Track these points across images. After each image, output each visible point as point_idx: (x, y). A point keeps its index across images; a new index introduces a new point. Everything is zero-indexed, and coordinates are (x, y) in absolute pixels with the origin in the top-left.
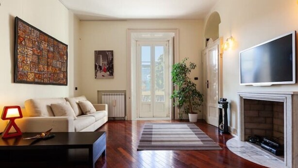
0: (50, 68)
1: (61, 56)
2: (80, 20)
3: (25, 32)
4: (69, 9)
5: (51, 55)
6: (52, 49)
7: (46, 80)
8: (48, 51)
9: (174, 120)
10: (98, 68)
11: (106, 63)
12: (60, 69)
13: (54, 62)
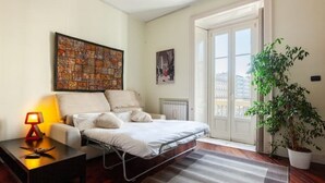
0: (98, 76)
1: (114, 63)
2: (147, 22)
3: (65, 45)
4: (128, 14)
5: (98, 63)
6: (101, 57)
7: (92, 88)
8: (96, 59)
9: (261, 154)
10: (159, 72)
11: (166, 65)
12: (112, 76)
13: (104, 70)
